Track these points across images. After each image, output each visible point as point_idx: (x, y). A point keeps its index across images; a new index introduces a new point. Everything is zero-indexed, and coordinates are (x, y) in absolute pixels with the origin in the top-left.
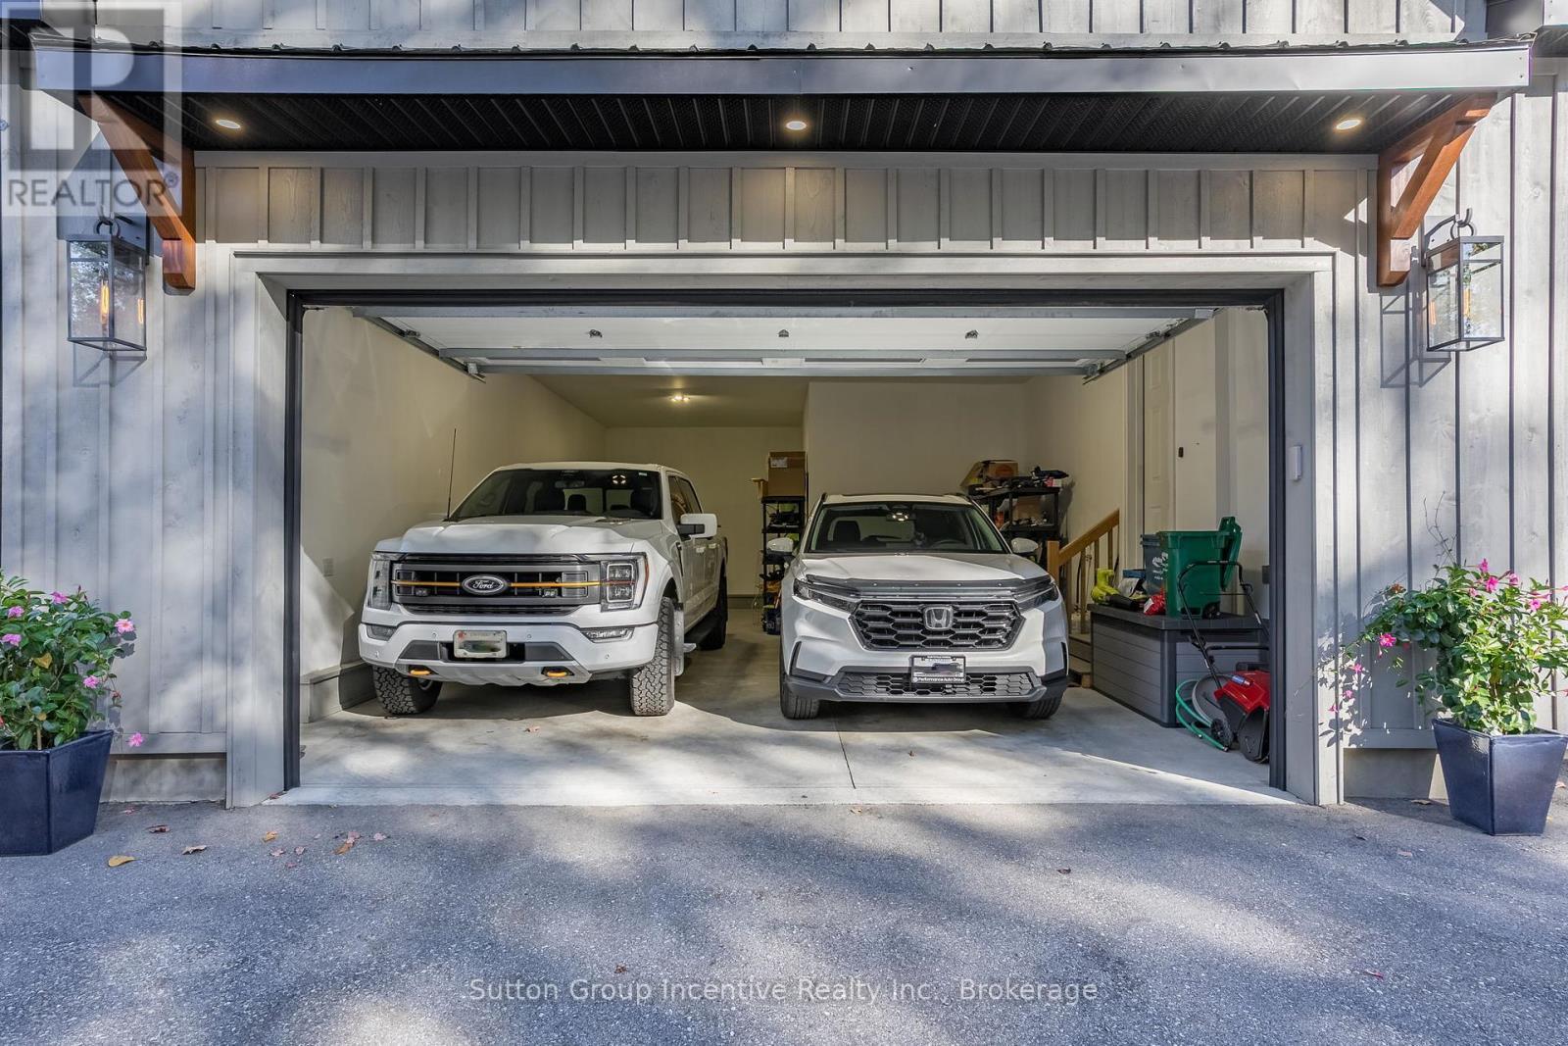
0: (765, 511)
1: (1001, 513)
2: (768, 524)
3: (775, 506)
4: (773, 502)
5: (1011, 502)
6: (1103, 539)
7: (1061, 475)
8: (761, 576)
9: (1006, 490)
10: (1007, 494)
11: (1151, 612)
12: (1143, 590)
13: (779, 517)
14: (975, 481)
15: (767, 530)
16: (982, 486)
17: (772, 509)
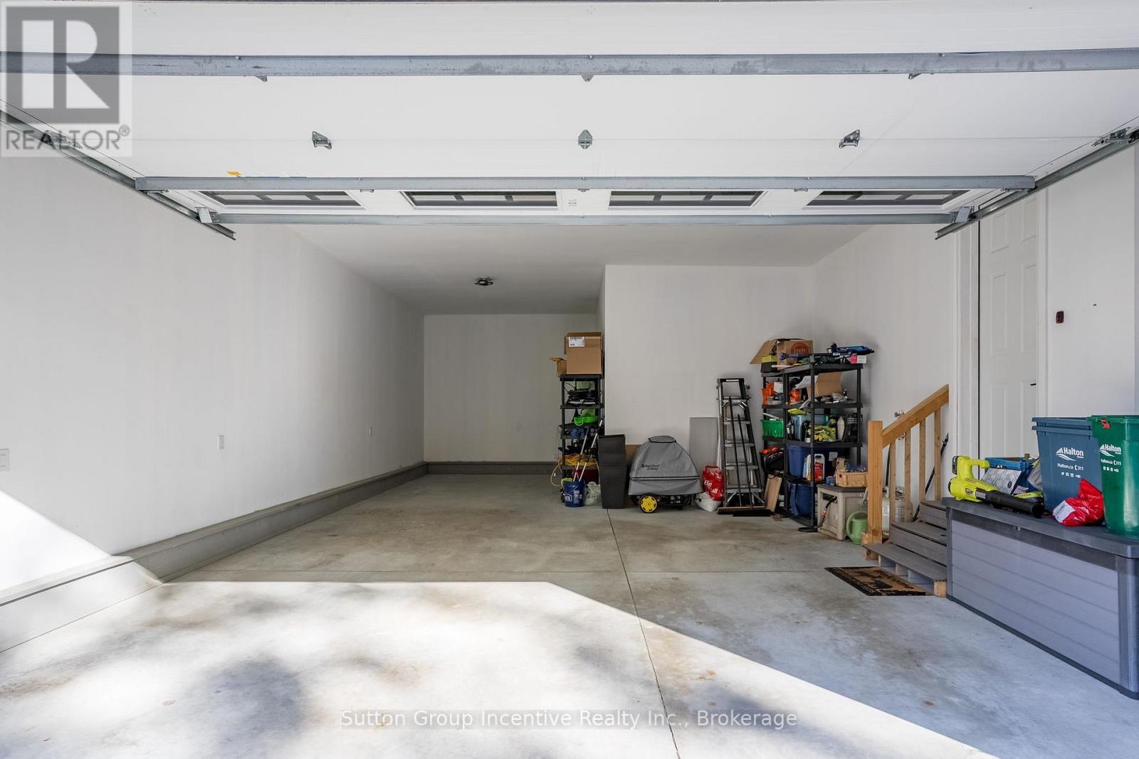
0: (563, 388)
1: (798, 390)
2: (566, 401)
3: (573, 383)
4: (572, 380)
5: (813, 379)
6: (930, 420)
7: (866, 351)
8: (560, 449)
9: (807, 367)
10: (809, 370)
11: (1069, 523)
12: (1030, 485)
13: (577, 395)
14: (769, 359)
15: (566, 406)
16: (775, 363)
17: (570, 386)
